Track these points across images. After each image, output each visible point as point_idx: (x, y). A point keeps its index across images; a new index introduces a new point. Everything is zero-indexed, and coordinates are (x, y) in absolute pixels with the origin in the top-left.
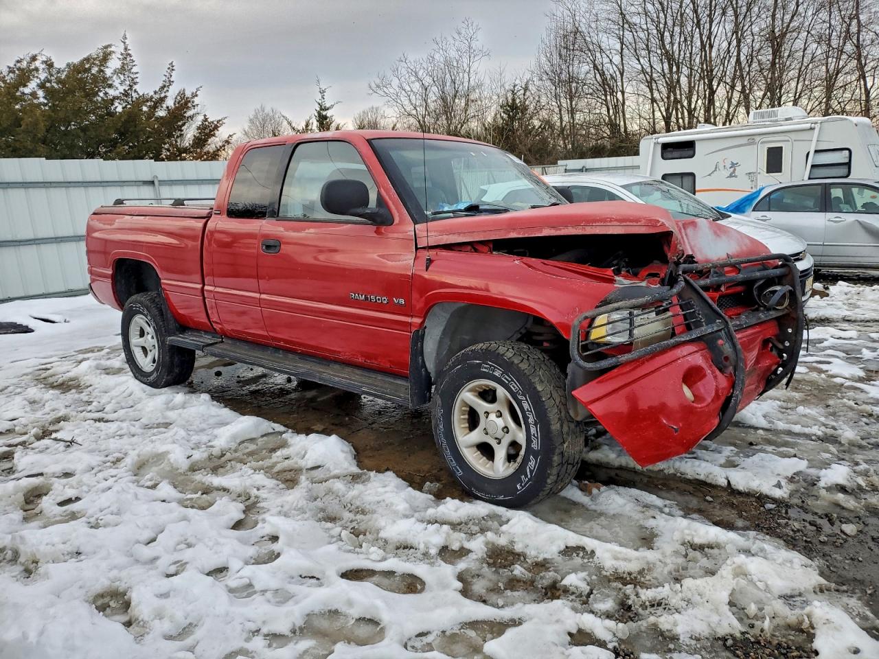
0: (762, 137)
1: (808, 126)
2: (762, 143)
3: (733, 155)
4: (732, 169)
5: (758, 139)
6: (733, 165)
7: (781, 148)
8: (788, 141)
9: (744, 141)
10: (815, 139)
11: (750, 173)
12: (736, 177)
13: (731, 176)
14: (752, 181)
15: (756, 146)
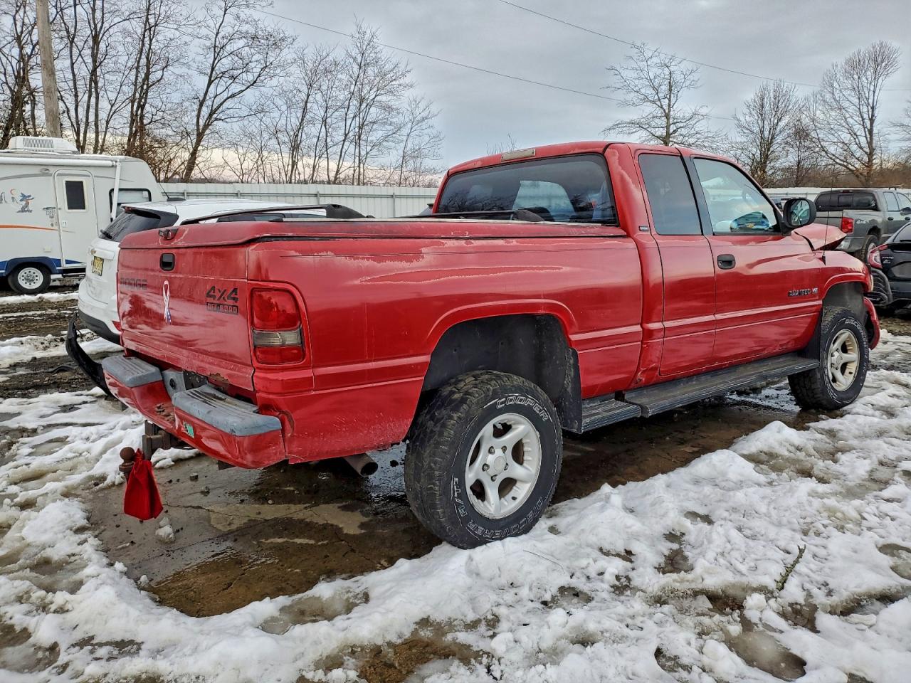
0: (59, 168)
1: (110, 163)
2: (59, 175)
3: (25, 186)
4: (24, 203)
5: (52, 170)
6: (24, 197)
7: (82, 183)
8: (89, 176)
9: (36, 170)
10: (118, 178)
11: (47, 208)
12: (30, 211)
13: (23, 210)
14: (52, 217)
15: (51, 178)
